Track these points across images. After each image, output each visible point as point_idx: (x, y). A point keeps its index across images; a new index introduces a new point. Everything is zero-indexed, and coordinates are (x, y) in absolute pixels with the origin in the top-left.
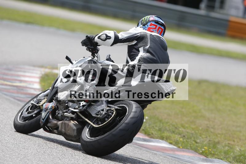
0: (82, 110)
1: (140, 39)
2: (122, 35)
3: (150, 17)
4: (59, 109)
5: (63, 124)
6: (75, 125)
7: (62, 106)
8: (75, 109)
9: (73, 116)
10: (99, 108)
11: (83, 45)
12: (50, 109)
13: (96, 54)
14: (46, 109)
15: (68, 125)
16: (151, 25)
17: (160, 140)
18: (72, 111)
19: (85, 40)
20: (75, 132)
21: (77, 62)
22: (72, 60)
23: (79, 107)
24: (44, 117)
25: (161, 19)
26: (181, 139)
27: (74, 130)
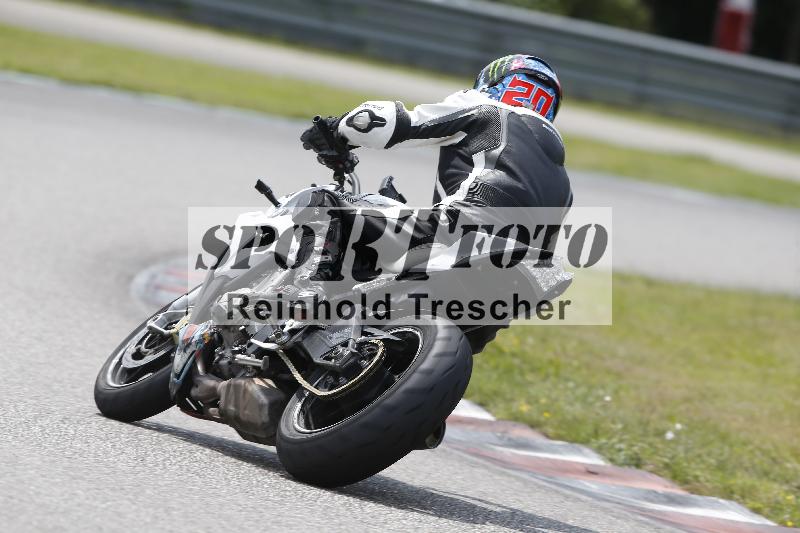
0: (287, 344)
1: (476, 126)
2: (419, 116)
3: (511, 61)
4: (225, 343)
5: (232, 389)
6: (265, 391)
7: (232, 335)
8: (267, 341)
9: (259, 362)
10: (336, 339)
11: (307, 147)
12: (197, 343)
13: (346, 175)
14: (187, 344)
15: (246, 390)
16: (514, 83)
17: (721, 501)
18: (260, 348)
19: (311, 131)
20: (266, 411)
21: (290, 199)
22: (275, 194)
23: (278, 336)
24: (179, 369)
25: (547, 66)
26: (791, 497)
27: (261, 406)
